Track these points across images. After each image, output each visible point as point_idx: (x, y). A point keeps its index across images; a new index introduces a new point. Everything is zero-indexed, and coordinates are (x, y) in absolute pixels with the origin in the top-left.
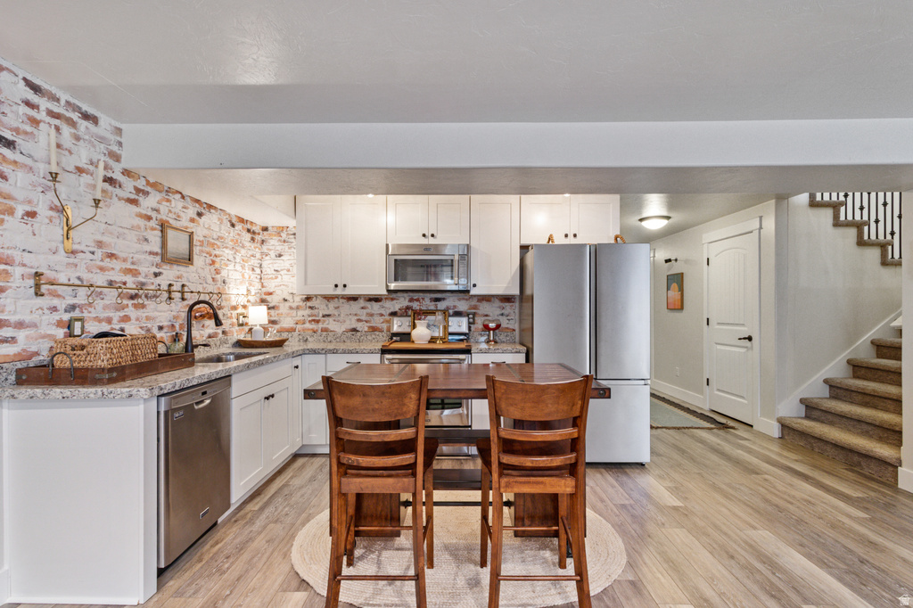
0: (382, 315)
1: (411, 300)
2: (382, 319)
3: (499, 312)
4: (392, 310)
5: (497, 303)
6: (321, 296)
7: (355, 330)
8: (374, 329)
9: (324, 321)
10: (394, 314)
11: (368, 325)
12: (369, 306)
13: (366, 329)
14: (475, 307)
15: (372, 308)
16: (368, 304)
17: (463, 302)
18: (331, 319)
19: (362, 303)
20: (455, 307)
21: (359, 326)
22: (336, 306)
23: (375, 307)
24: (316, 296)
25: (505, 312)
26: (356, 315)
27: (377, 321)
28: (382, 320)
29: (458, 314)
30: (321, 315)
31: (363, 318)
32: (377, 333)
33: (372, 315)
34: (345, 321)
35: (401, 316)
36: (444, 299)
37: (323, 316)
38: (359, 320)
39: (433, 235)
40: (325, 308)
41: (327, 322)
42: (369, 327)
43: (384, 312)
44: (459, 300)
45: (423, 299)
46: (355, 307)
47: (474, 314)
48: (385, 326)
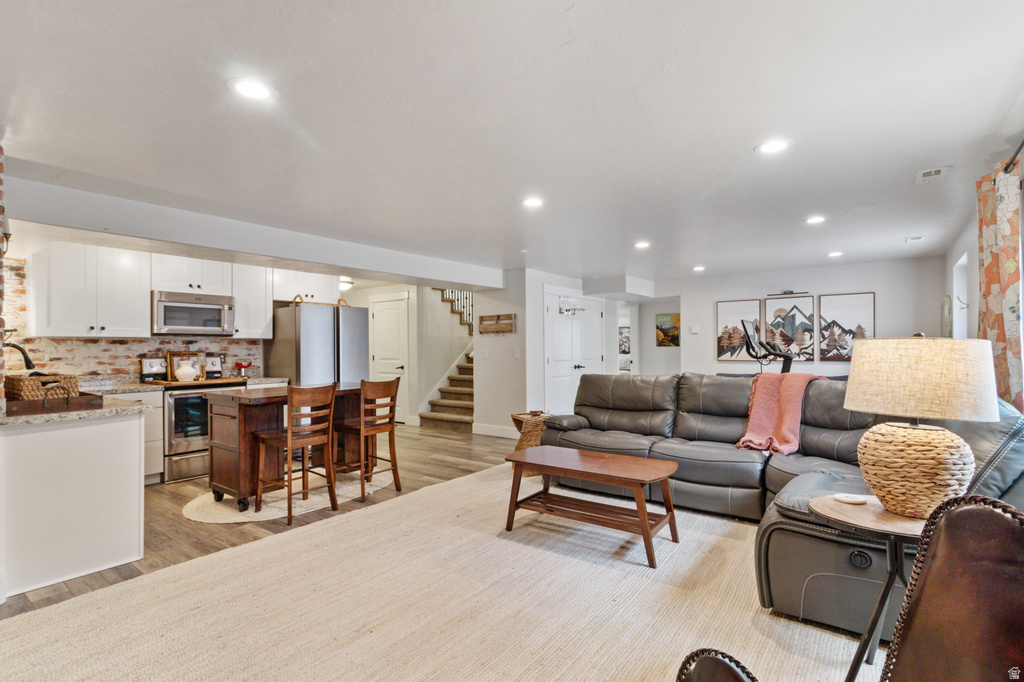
0: (128, 357)
1: (162, 343)
2: (128, 361)
3: (246, 352)
4: (141, 352)
5: (245, 345)
6: (48, 338)
7: (95, 373)
8: (118, 372)
9: (52, 366)
10: (143, 356)
11: (112, 367)
12: (113, 349)
13: (109, 372)
14: (225, 349)
15: (116, 350)
16: (112, 347)
17: (214, 345)
18: (61, 363)
19: (104, 346)
20: (207, 348)
21: (100, 369)
22: (69, 348)
23: (120, 349)
24: (40, 338)
25: (252, 352)
26: (96, 357)
27: (122, 364)
28: (128, 363)
29: (210, 355)
30: (47, 358)
31: (105, 360)
32: (123, 375)
33: (116, 357)
34: (81, 365)
35: (151, 357)
36: (196, 342)
37: (51, 360)
38: (100, 363)
39: (199, 287)
40: (54, 351)
41: (56, 366)
42: (113, 370)
43: (131, 355)
44: (211, 342)
45: (175, 342)
46: (94, 349)
47: (225, 355)
48: (132, 368)
